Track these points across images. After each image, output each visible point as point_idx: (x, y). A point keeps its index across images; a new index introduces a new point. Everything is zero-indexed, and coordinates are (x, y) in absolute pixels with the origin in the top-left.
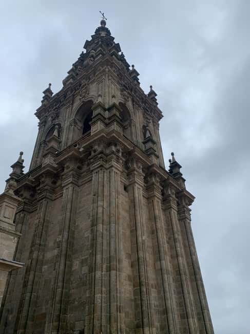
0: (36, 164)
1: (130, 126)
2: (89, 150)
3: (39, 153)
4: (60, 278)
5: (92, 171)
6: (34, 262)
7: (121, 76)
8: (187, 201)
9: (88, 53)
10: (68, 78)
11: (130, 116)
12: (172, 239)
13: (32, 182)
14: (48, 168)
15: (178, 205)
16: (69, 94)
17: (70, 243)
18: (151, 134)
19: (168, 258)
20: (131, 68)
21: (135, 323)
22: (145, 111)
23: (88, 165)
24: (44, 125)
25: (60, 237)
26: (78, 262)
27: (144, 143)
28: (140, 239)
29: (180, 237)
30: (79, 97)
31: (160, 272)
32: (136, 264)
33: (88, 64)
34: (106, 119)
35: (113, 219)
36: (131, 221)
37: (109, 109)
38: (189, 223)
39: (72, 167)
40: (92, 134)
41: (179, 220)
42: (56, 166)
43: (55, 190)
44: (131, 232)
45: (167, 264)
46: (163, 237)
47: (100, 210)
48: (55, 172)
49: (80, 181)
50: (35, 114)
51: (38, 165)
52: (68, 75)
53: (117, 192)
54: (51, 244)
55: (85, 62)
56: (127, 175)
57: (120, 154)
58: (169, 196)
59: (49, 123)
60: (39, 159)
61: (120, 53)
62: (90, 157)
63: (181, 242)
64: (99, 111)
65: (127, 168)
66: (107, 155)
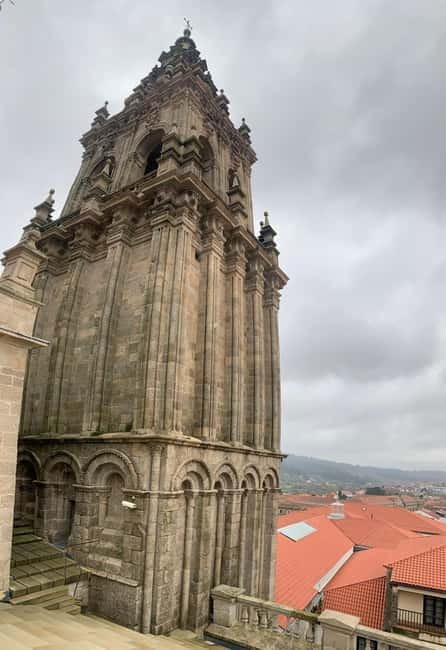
0: (72, 208)
1: (212, 168)
2: (151, 197)
3: (77, 193)
4: (100, 364)
5: (153, 227)
6: (62, 342)
7: (204, 102)
8: (278, 283)
9: (163, 68)
10: (132, 98)
11: (213, 156)
12: (252, 331)
13: (63, 233)
14: (89, 216)
15: (266, 286)
16: (132, 119)
17: (113, 322)
18: (239, 182)
19: (243, 354)
20: (219, 93)
21: (194, 421)
22: (234, 150)
23: (148, 217)
24: (91, 157)
25: (100, 312)
26: (124, 348)
27: (229, 194)
28: (210, 326)
29: (262, 330)
30: (145, 124)
31: (231, 369)
32: (202, 357)
33: (162, 83)
34: (179, 156)
35: (175, 297)
36: (200, 302)
37: (186, 144)
38: (276, 312)
39: (124, 217)
40: (158, 175)
41: (264, 307)
42: (101, 214)
43: (97, 248)
44: (200, 315)
45: (240, 360)
46: (240, 326)
47: (159, 283)
48: (99, 222)
49: (133, 239)
50: (80, 140)
51: (75, 210)
52: (133, 92)
53: (186, 261)
54: (86, 320)
55: (159, 80)
56: (202, 238)
57: (195, 207)
58: (256, 273)
59: (99, 154)
60: (76, 202)
61: (206, 73)
62: (152, 207)
63: (263, 336)
64: (172, 144)
65: (203, 228)
66: (176, 207)
